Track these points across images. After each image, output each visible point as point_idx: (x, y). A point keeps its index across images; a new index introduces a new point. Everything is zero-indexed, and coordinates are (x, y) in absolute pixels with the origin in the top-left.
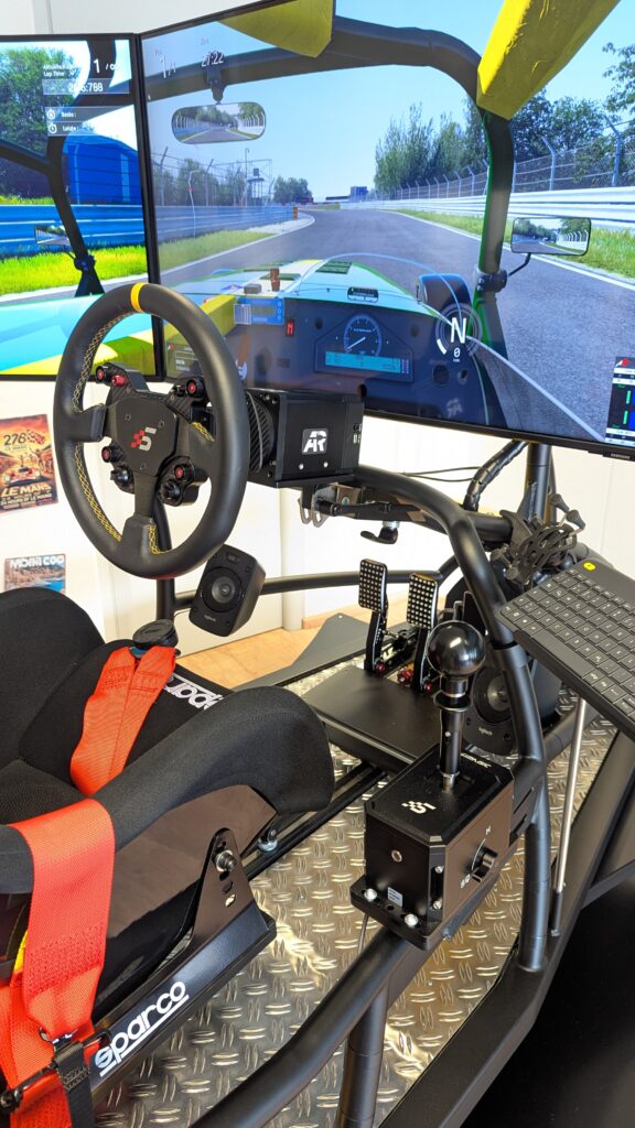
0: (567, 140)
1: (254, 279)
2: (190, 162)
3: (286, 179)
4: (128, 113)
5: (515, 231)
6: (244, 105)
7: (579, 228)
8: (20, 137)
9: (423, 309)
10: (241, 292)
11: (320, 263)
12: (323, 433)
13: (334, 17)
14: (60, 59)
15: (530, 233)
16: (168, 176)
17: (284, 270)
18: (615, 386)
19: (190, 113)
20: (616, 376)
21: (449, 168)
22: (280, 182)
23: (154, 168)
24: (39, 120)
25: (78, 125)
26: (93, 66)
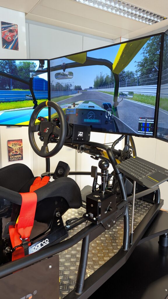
0: (128, 78)
1: (70, 105)
2: (58, 83)
3: (77, 86)
4: (46, 74)
5: (120, 94)
6: (69, 72)
7: (131, 93)
8: (24, 78)
9: (103, 110)
10: (67, 108)
11: (83, 102)
12: (82, 133)
13: (87, 57)
14: (33, 63)
15: (122, 94)
16: (53, 86)
17: (76, 103)
18: (139, 123)
19: (59, 74)
20: (139, 121)
21: (107, 83)
22: (76, 86)
23: (51, 84)
24: (28, 75)
25: (36, 76)
26: (40, 65)
